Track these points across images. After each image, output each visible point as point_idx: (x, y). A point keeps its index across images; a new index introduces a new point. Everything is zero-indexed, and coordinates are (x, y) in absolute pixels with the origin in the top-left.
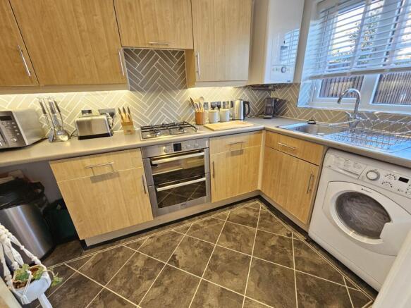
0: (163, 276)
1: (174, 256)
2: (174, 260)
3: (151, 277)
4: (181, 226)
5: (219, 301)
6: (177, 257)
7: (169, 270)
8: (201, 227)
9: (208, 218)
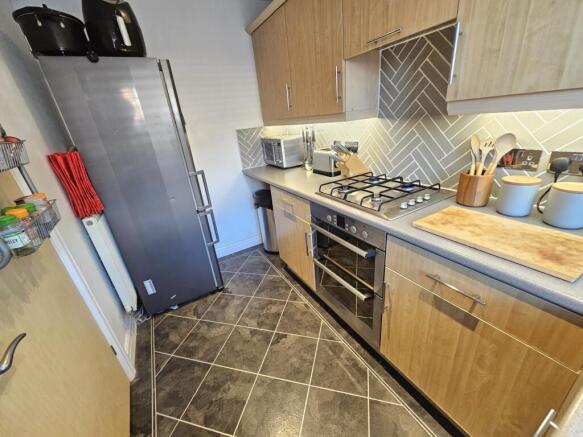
0: (262, 333)
1: (285, 336)
2: (280, 337)
3: (260, 324)
4: (332, 330)
5: (231, 399)
6: (284, 339)
7: (267, 337)
8: (339, 358)
9: (362, 363)
